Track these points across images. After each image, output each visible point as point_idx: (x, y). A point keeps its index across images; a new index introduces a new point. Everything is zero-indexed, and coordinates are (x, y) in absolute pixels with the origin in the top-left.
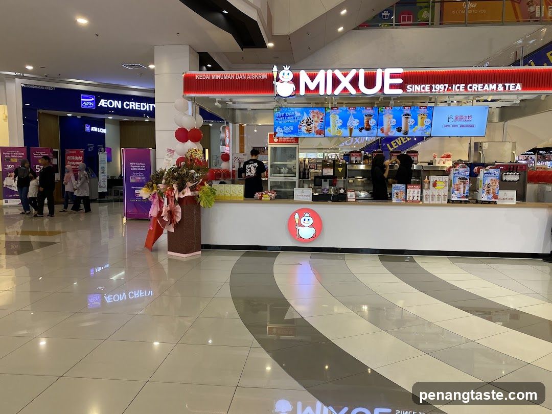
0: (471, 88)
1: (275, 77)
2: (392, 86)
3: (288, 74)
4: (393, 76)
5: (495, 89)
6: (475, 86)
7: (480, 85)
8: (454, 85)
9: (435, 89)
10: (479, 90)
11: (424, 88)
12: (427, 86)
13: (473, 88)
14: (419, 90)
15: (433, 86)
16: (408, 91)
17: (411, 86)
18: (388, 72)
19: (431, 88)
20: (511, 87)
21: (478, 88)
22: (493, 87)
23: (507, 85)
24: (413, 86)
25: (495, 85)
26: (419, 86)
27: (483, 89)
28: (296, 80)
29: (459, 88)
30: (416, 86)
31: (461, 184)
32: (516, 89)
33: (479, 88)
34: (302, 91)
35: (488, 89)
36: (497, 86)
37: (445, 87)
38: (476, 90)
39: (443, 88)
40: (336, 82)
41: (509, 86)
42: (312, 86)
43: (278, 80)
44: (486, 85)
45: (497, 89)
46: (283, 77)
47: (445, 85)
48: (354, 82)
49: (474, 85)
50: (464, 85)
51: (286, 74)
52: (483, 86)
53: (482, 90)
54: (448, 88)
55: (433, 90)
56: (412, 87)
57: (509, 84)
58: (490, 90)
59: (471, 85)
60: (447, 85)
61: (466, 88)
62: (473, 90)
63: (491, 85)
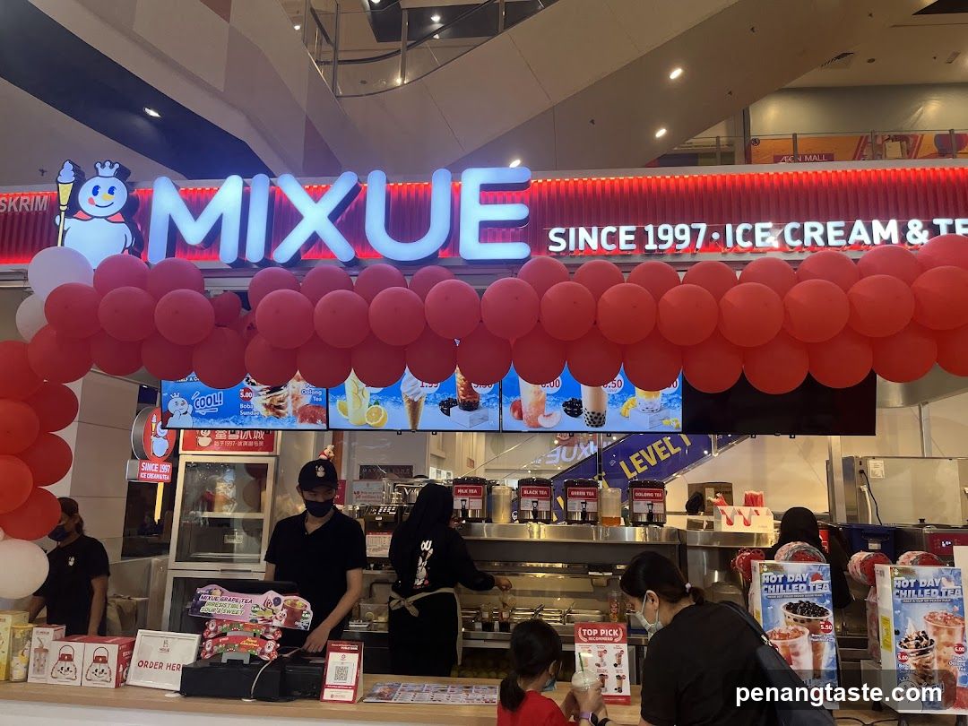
1: (64, 199)
2: (490, 231)
3: (111, 191)
4: (490, 193)
5: (895, 240)
7: (831, 225)
8: (729, 227)
9: (658, 241)
10: (832, 242)
11: (613, 238)
12: (623, 229)
13: (808, 234)
14: (594, 246)
15: (650, 228)
16: (552, 248)
17: (562, 230)
18: (473, 179)
19: (641, 237)
22: (886, 231)
24: (572, 231)
25: (893, 224)
26: (595, 229)
27: (847, 237)
28: (135, 213)
30: (582, 231)
31: (798, 634)
33: (832, 234)
34: (157, 251)
35: (868, 241)
36: (903, 230)
37: (695, 233)
38: (820, 242)
39: (687, 237)
40: (282, 218)
42: (194, 232)
43: (73, 209)
44: (859, 225)
46: (91, 201)
47: (695, 226)
48: (349, 217)
49: (808, 225)
51: (103, 192)
52: (848, 231)
53: (843, 242)
54: (708, 238)
55: (651, 246)
56: (565, 236)
58: (877, 241)
60: (703, 227)
62: (808, 243)
63: (876, 224)
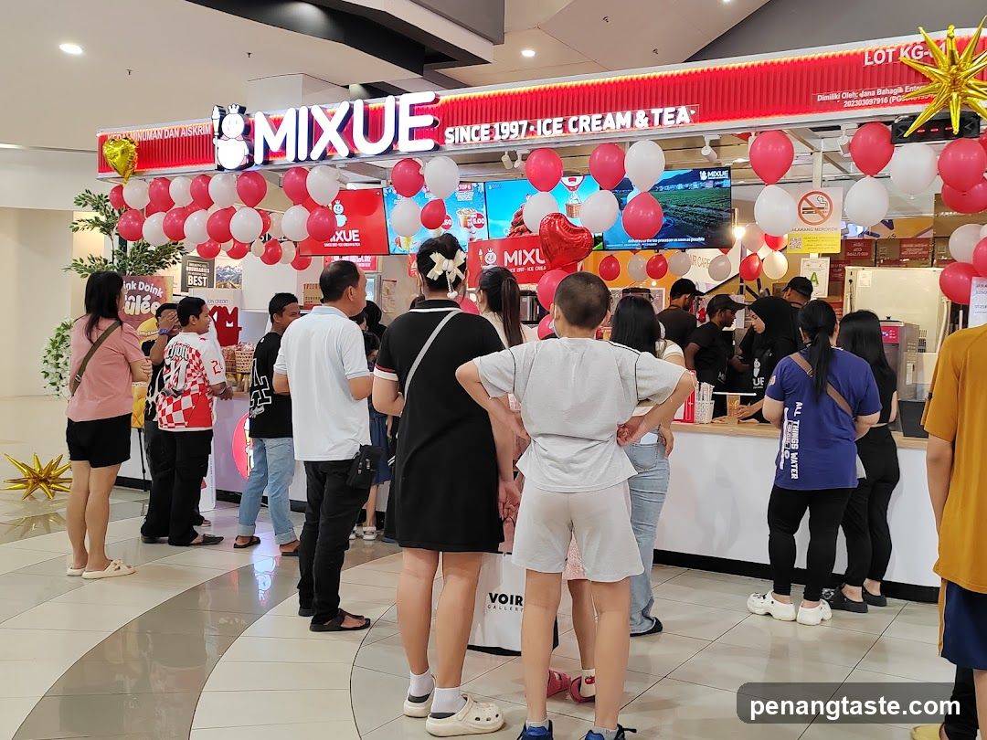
0: (575, 124)
6: (584, 120)
20: (667, 117)
21: (590, 125)
23: (656, 112)
29: (549, 127)
32: (678, 121)
41: (661, 115)
45: (632, 125)
50: (561, 119)
57: (660, 110)
59: (575, 118)
61: (564, 128)
